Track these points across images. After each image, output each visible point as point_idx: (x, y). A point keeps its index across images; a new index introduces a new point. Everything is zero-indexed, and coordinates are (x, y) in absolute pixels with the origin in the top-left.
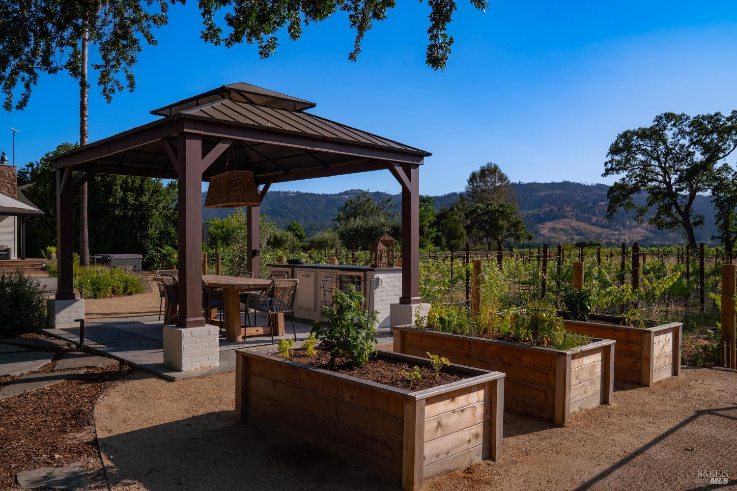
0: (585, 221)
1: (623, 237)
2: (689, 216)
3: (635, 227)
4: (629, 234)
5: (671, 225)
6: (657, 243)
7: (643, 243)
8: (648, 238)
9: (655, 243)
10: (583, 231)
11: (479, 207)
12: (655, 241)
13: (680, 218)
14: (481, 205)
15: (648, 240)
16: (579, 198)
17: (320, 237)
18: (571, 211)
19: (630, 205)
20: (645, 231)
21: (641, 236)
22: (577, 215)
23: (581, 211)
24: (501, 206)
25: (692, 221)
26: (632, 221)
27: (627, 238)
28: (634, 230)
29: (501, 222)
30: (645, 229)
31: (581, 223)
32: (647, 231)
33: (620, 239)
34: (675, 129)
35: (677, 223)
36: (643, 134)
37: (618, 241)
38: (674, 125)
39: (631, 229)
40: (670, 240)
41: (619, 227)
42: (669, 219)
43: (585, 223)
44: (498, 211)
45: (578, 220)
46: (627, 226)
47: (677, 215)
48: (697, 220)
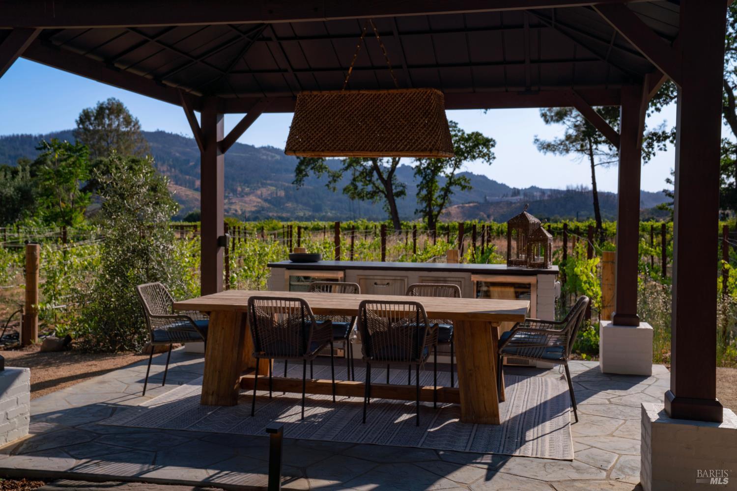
0: (186, 184)
1: (233, 207)
2: (391, 185)
3: (248, 194)
4: (240, 203)
5: (372, 194)
6: (273, 215)
7: (258, 215)
8: (263, 209)
9: (271, 214)
10: (184, 198)
12: (270, 212)
13: (382, 187)
15: (263, 210)
16: (177, 155)
18: (167, 170)
19: (321, 168)
20: (259, 200)
21: (255, 206)
22: (176, 176)
23: (181, 171)
25: (394, 191)
26: (243, 187)
27: (238, 207)
28: (247, 199)
30: (259, 198)
31: (180, 187)
32: (262, 199)
33: (230, 209)
35: (378, 192)
37: (228, 212)
39: (243, 196)
40: (288, 212)
41: (229, 193)
42: (370, 188)
43: (186, 187)
45: (176, 184)
46: (238, 192)
47: (379, 183)
48: (399, 189)
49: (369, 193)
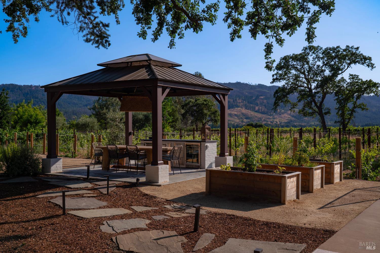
0: (251, 109)
1: (275, 120)
2: (322, 109)
3: (283, 113)
4: (279, 118)
5: (312, 114)
6: (297, 124)
7: (289, 124)
8: (291, 121)
9: (295, 124)
10: (250, 116)
11: (191, 101)
12: (296, 122)
13: (317, 110)
14: (192, 100)
15: (291, 122)
16: (247, 94)
17: (83, 121)
18: (242, 102)
20: (290, 116)
21: (287, 120)
22: (246, 105)
23: (248, 102)
24: (205, 101)
25: (324, 112)
26: (281, 110)
27: (278, 120)
28: (283, 116)
29: (205, 111)
30: (289, 115)
31: (248, 110)
32: (291, 116)
33: (273, 121)
34: (314, 55)
35: (315, 113)
36: (295, 58)
37: (272, 123)
38: (313, 53)
39: (280, 114)
40: (305, 122)
41: (273, 113)
42: (310, 111)
43: (251, 110)
44: (203, 104)
45: (246, 109)
46: (278, 112)
47: (315, 108)
48: (326, 111)
49: (310, 113)
